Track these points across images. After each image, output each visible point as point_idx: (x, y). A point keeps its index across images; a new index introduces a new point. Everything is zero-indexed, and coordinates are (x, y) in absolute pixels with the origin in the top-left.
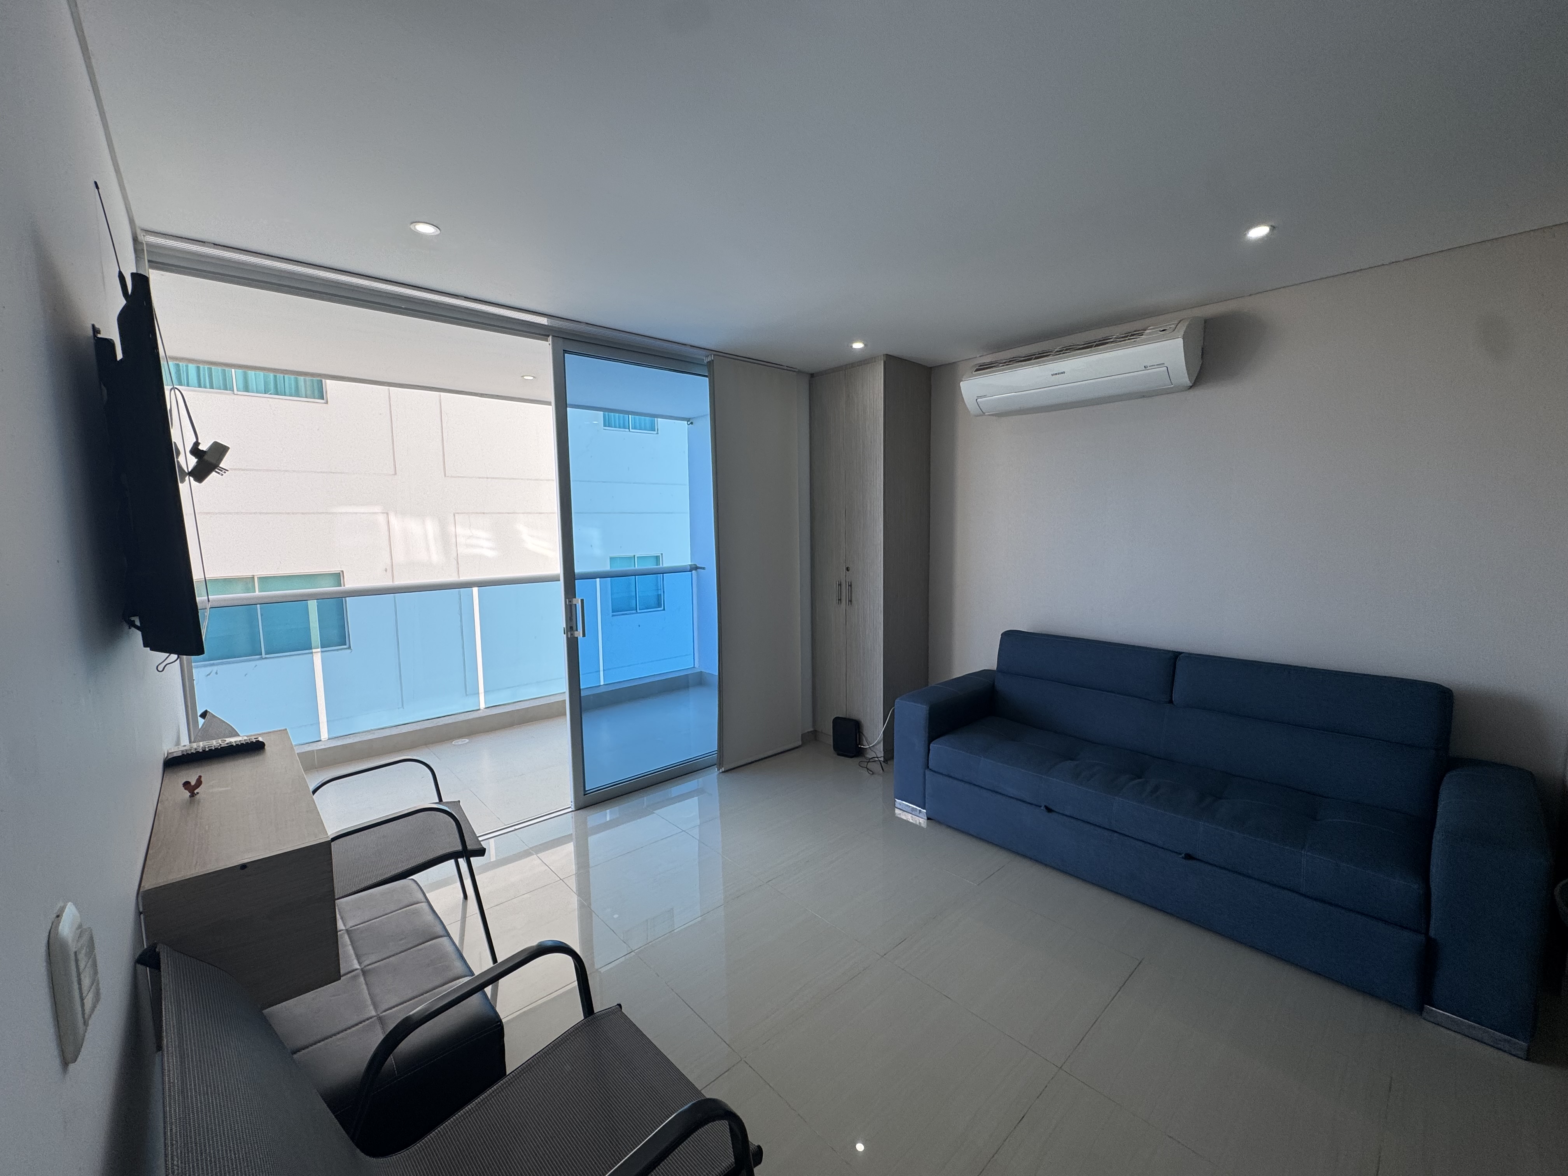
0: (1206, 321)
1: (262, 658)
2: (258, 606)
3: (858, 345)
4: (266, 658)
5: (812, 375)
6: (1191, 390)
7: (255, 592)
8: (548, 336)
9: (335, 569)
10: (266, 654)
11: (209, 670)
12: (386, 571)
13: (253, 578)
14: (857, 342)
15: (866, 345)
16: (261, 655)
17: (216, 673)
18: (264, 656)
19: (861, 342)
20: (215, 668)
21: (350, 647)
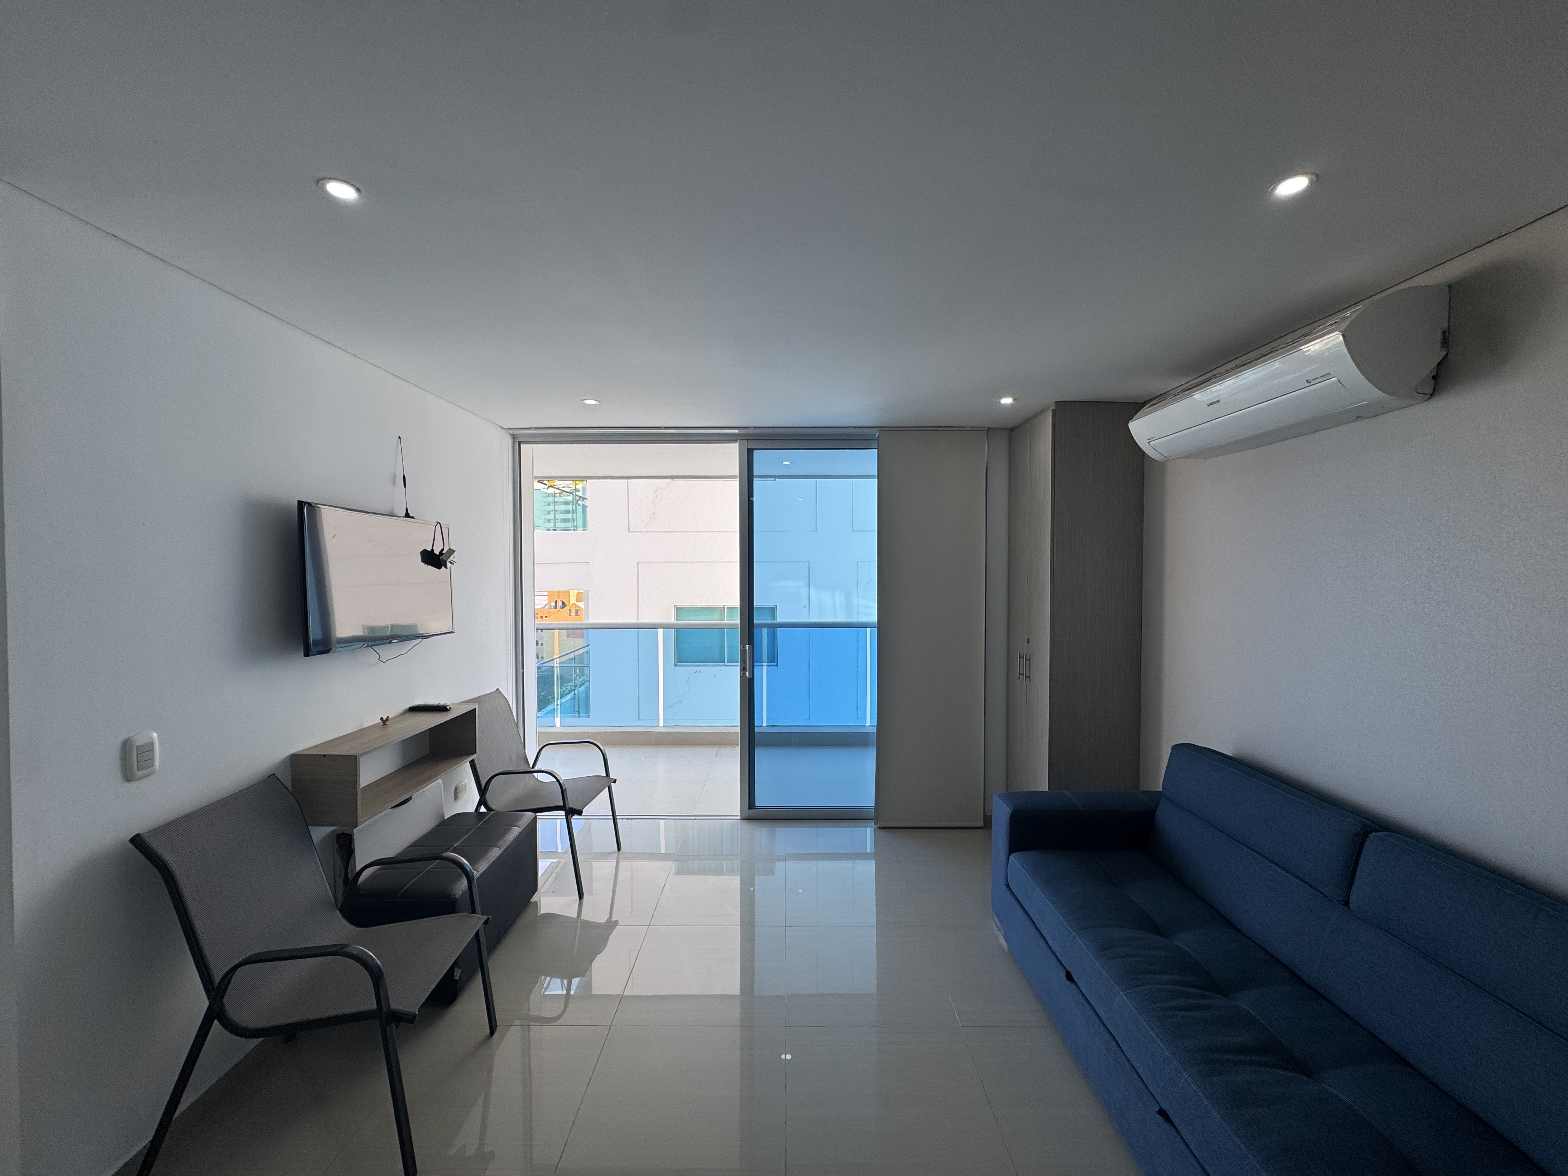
0: (1450, 287)
1: (725, 665)
2: (726, 629)
3: (1007, 401)
4: (727, 666)
5: (1012, 430)
6: (1432, 400)
7: (724, 620)
8: (737, 440)
9: (772, 605)
10: (727, 663)
11: (696, 668)
12: (805, 607)
13: (724, 607)
14: (1006, 397)
15: (1015, 400)
16: (725, 662)
17: (700, 672)
18: (726, 664)
19: (1010, 397)
20: (699, 668)
21: (777, 665)
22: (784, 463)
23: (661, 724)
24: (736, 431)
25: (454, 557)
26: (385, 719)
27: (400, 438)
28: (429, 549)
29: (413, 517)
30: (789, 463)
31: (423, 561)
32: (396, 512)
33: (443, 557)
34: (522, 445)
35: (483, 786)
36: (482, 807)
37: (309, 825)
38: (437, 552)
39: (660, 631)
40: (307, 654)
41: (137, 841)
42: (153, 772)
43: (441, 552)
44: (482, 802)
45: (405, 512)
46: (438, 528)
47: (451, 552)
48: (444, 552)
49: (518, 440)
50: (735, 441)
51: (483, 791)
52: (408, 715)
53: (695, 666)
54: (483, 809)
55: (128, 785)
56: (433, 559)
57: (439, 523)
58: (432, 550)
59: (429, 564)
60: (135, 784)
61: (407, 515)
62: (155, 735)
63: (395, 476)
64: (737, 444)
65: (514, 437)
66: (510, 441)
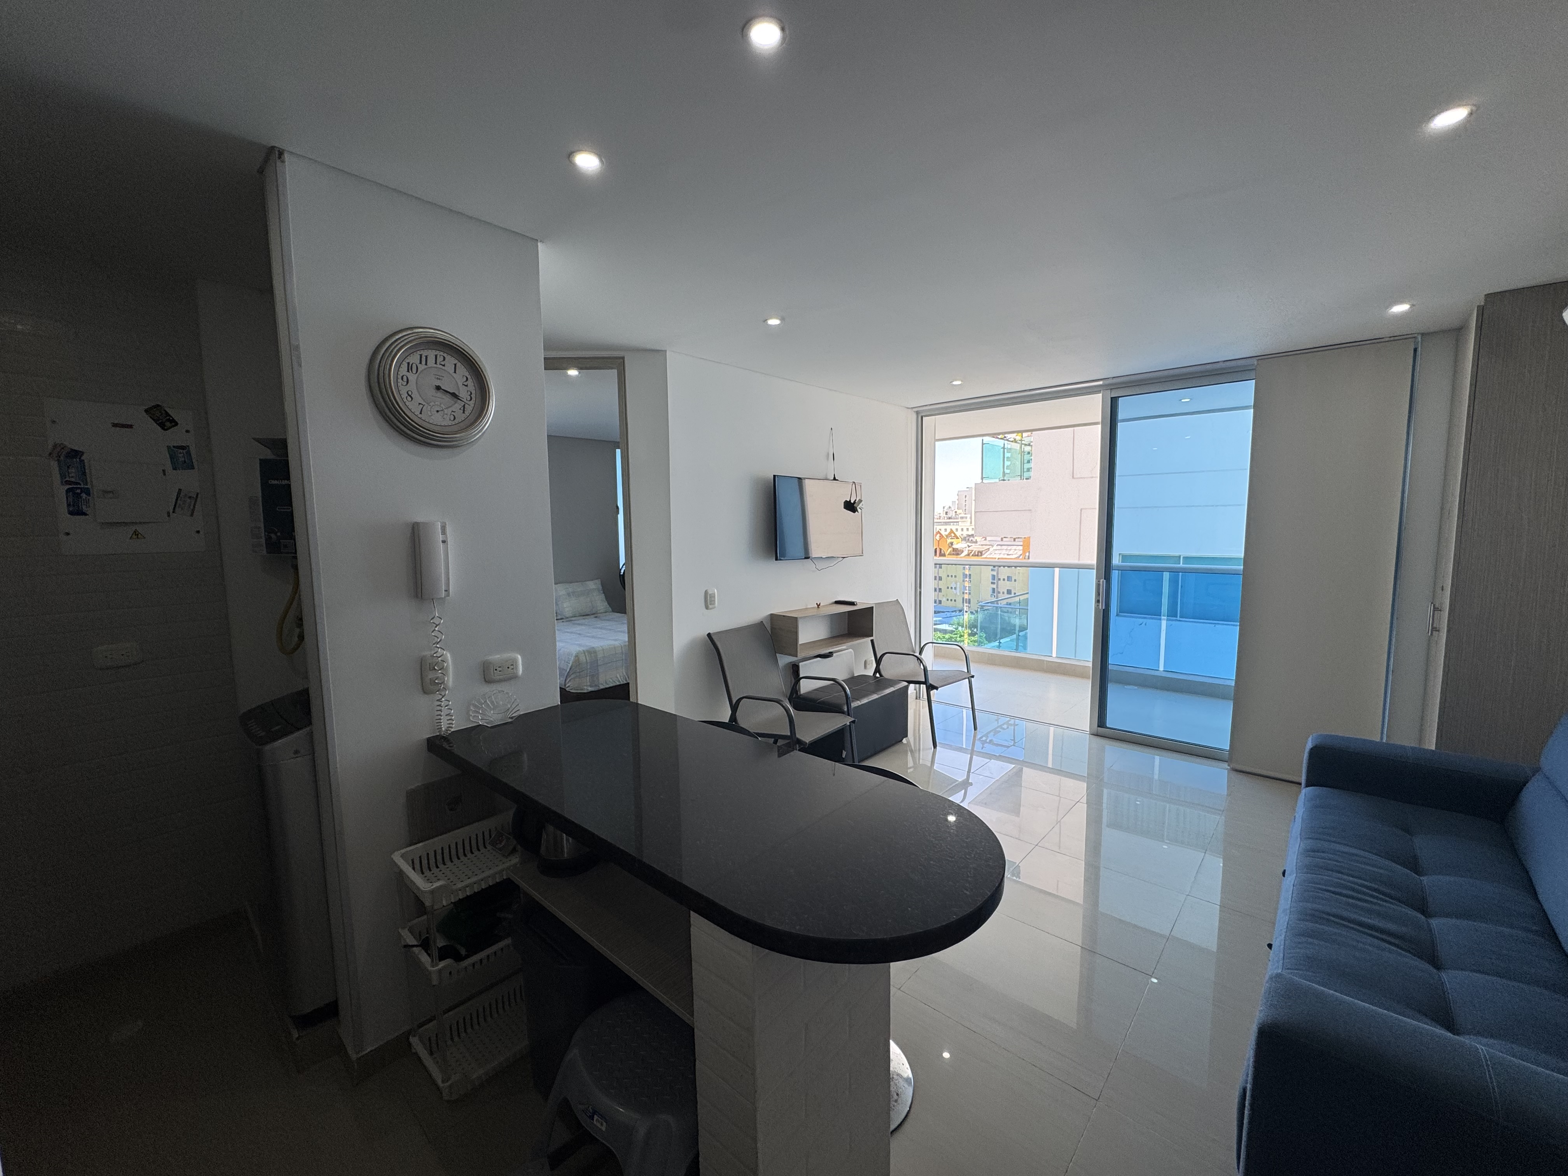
3: (1400, 308)
5: (1459, 330)
8: (1101, 391)
10: (1180, 617)
13: (1180, 557)
14: (1398, 305)
15: (1410, 306)
18: (1178, 618)
19: (1402, 304)
22: (1183, 401)
23: (1054, 655)
24: (1101, 383)
25: (863, 505)
26: (818, 604)
27: (832, 429)
28: (848, 500)
29: (837, 480)
30: (1189, 400)
31: (844, 508)
32: (828, 477)
33: (855, 505)
34: (924, 418)
35: (878, 657)
36: (878, 674)
37: (778, 653)
38: (852, 502)
39: (1057, 570)
40: (776, 559)
41: (709, 635)
42: (715, 608)
43: (855, 502)
44: (877, 670)
45: (833, 477)
46: (854, 485)
47: (860, 501)
48: (856, 502)
49: (920, 416)
50: (1099, 392)
51: (878, 661)
52: (835, 605)
53: (1140, 618)
54: (878, 675)
55: (706, 610)
56: (850, 506)
57: (854, 482)
58: (850, 500)
59: (848, 510)
60: (708, 611)
61: (835, 479)
62: (716, 591)
63: (828, 454)
64: (1101, 394)
65: (917, 413)
66: (915, 416)
